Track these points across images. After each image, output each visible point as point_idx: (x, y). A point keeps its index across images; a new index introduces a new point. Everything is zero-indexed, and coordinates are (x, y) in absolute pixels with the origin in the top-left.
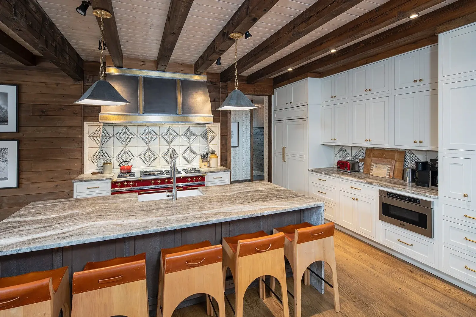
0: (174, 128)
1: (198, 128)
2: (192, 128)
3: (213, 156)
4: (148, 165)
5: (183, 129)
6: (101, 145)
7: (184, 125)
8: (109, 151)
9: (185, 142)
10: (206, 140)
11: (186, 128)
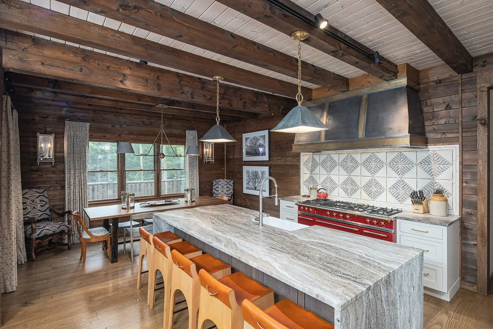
0: (377, 155)
1: (414, 154)
2: (405, 153)
3: (438, 197)
4: (349, 196)
5: (391, 156)
6: (311, 172)
7: (392, 151)
8: (316, 177)
9: (394, 172)
10: (429, 172)
11: (396, 154)
